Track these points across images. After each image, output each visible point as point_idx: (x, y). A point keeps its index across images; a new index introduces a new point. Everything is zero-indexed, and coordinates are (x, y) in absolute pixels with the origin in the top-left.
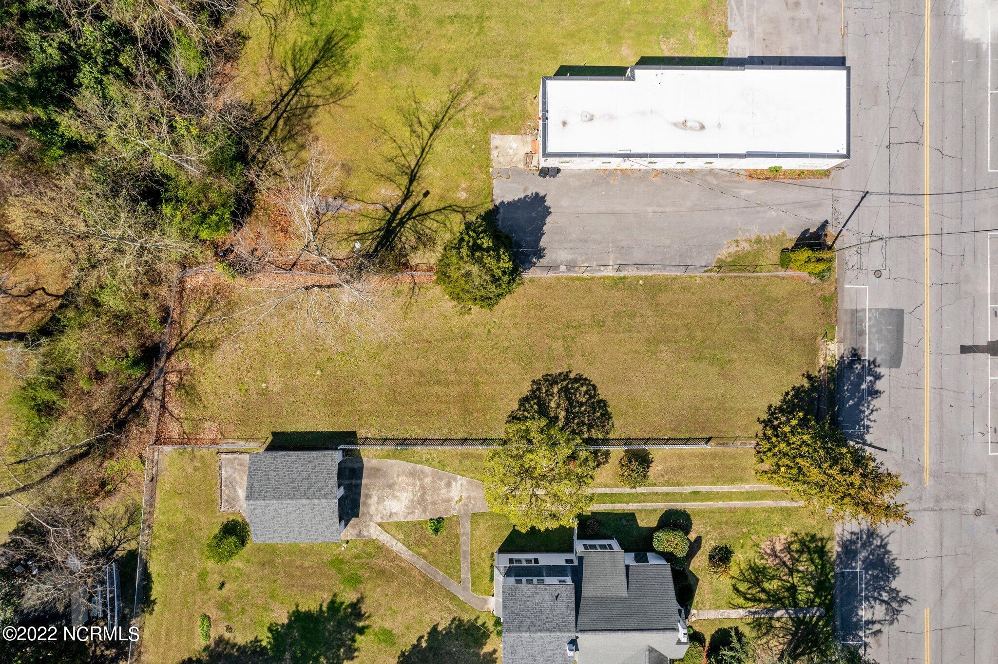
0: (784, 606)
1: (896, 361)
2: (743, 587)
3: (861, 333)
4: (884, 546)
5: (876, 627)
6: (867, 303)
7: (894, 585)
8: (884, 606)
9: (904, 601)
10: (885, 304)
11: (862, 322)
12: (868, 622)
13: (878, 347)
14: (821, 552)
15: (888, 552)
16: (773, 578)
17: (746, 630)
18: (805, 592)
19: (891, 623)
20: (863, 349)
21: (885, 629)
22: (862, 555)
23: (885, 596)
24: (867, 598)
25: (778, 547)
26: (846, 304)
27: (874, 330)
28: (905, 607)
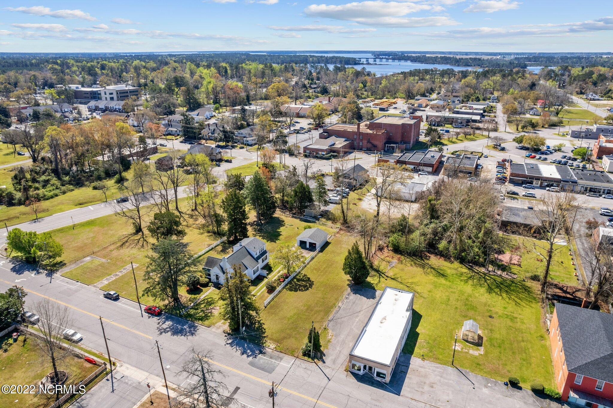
0: (194, 306)
1: (252, 364)
2: (210, 300)
3: (271, 358)
4: (185, 336)
5: (161, 324)
6: (282, 363)
7: (169, 333)
8: (165, 328)
9: (161, 333)
10: (277, 369)
11: (276, 359)
12: (165, 322)
13: (261, 361)
14: (201, 319)
15: (182, 335)
16: (205, 306)
17: (196, 296)
18: (192, 312)
19: (158, 328)
20: (264, 356)
21: (158, 326)
22: (188, 329)
23: (168, 329)
24: (173, 325)
25: (213, 310)
26: (287, 357)
27: (270, 362)
28: (159, 333)
